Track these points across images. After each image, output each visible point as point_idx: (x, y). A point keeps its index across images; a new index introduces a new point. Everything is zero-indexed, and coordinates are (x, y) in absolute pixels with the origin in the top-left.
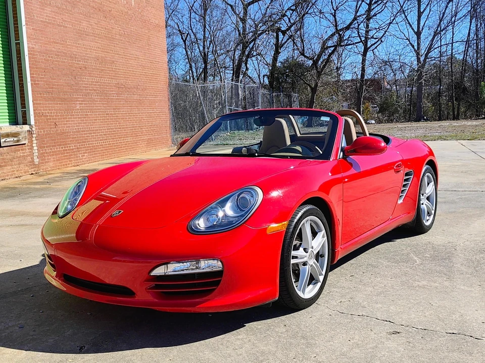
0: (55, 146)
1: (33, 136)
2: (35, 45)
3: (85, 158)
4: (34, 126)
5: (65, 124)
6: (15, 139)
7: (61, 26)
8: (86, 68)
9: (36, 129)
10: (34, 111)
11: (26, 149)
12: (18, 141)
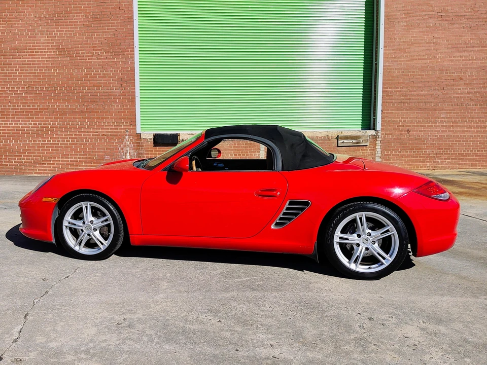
0: (405, 149)
1: (378, 139)
2: (393, 63)
3: (446, 164)
4: (380, 132)
5: (422, 131)
6: (354, 141)
7: (431, 43)
8: (461, 79)
9: (382, 134)
10: (382, 118)
11: (367, 150)
12: (357, 143)
